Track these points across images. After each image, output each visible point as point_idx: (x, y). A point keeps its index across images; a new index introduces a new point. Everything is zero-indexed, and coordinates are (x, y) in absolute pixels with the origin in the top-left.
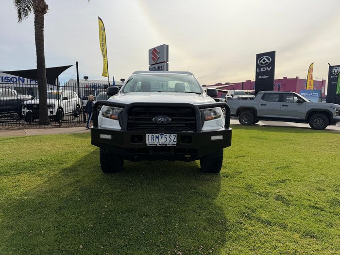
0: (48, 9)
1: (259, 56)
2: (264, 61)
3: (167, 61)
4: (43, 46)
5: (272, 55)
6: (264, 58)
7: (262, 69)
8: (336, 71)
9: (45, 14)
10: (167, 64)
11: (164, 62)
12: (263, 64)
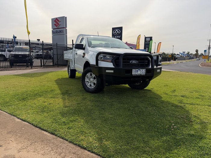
1: (114, 29)
2: (117, 32)
5: (121, 29)
6: (117, 30)
7: (115, 36)
8: (148, 40)
11: (64, 28)
12: (116, 34)
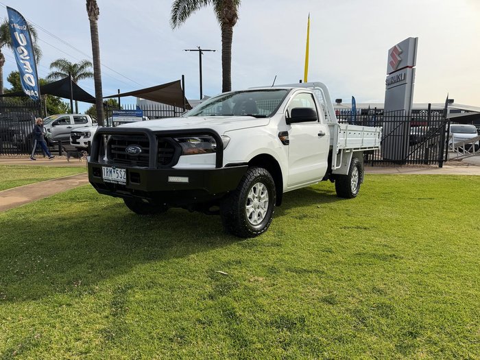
0: (237, 18)
3: (414, 64)
4: (230, 68)
9: (233, 25)
10: (413, 71)
11: (407, 67)
